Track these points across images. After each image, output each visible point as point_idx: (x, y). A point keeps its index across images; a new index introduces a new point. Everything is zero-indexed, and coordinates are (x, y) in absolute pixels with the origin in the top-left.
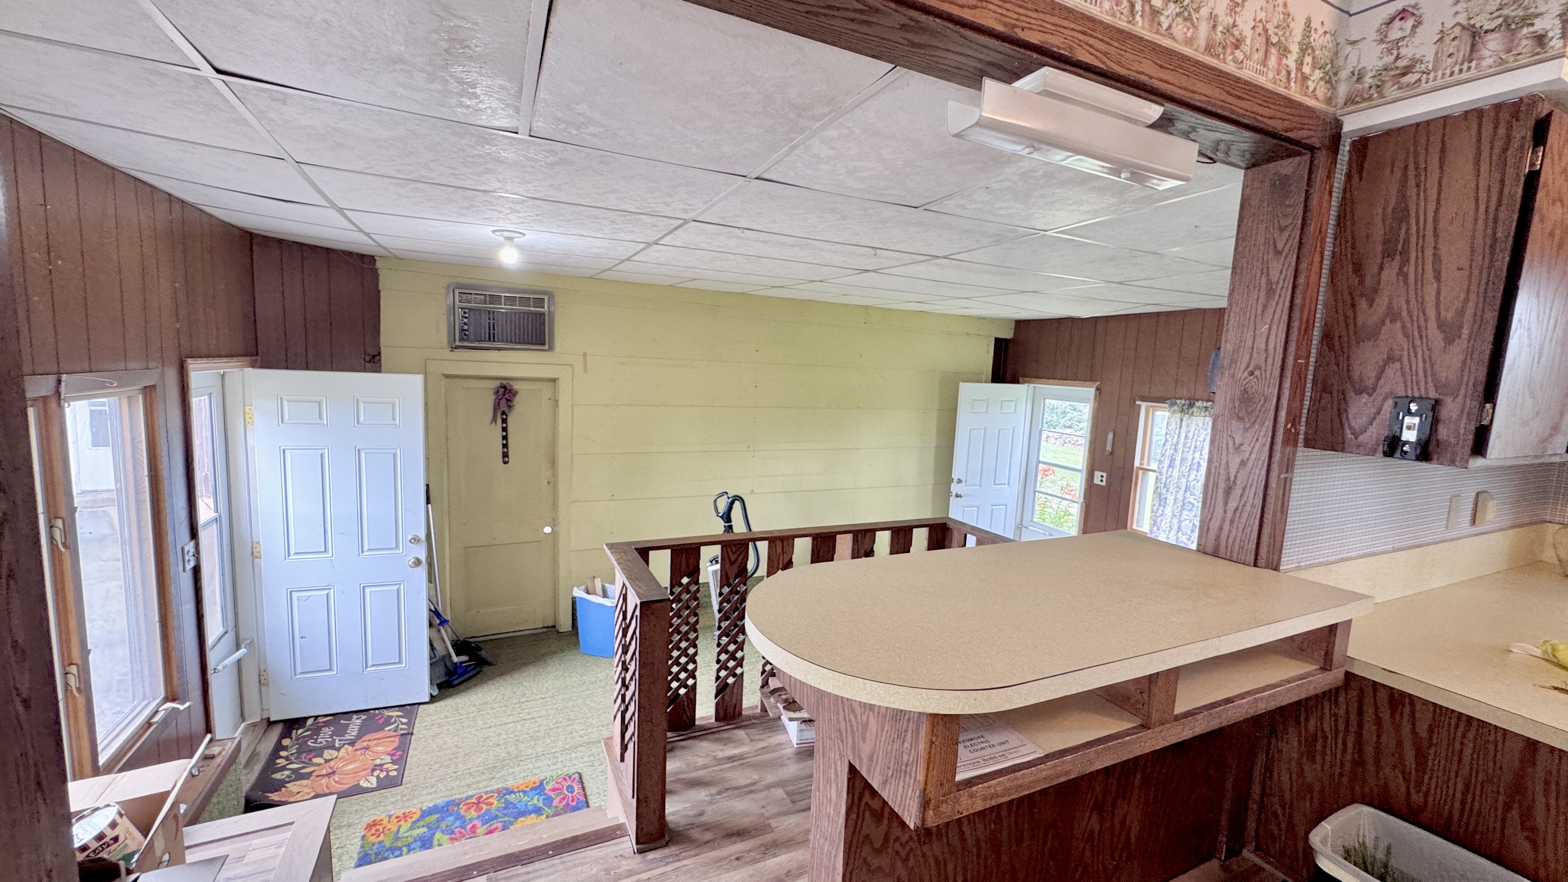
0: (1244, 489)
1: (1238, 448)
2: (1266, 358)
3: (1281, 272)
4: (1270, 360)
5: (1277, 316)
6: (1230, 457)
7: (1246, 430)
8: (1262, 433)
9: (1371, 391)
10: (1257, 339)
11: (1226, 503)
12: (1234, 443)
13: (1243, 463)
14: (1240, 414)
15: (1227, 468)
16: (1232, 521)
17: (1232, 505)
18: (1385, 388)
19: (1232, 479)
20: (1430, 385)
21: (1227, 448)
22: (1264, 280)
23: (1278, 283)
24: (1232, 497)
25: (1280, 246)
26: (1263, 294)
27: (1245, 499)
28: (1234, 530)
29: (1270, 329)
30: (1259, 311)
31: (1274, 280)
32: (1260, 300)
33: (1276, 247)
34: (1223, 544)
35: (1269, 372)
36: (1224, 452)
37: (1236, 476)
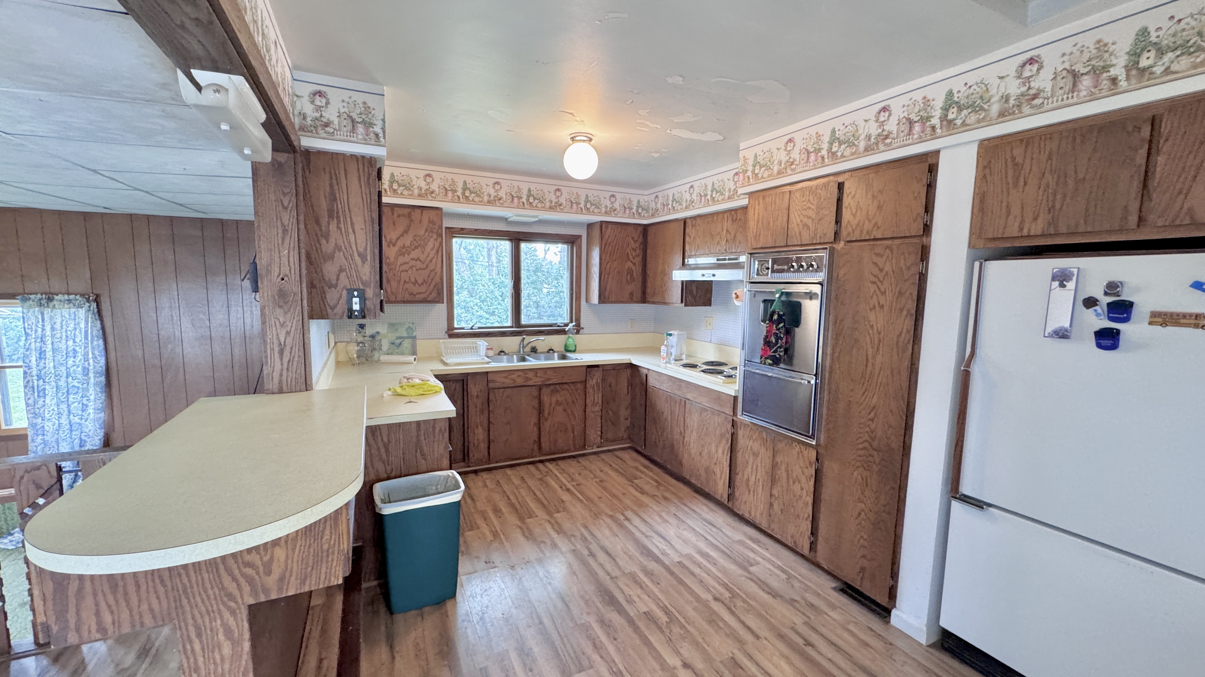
0: (291, 348)
1: (282, 325)
2: (290, 270)
3: (289, 220)
4: (293, 272)
5: (292, 246)
6: (279, 331)
7: (286, 313)
8: (296, 314)
9: (335, 286)
10: (282, 258)
11: (281, 359)
12: (280, 322)
13: (288, 333)
14: (280, 304)
15: (278, 338)
16: (288, 369)
17: (286, 360)
18: (341, 286)
19: (283, 343)
20: (360, 282)
21: (276, 325)
22: (279, 224)
23: (288, 226)
24: (285, 354)
25: (286, 204)
26: (280, 231)
27: (293, 354)
28: (290, 374)
29: (289, 252)
30: (280, 242)
31: (286, 223)
32: (279, 235)
33: (283, 205)
34: (284, 383)
35: (293, 278)
36: (274, 328)
37: (285, 342)
